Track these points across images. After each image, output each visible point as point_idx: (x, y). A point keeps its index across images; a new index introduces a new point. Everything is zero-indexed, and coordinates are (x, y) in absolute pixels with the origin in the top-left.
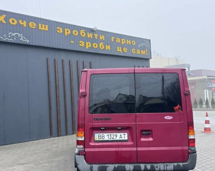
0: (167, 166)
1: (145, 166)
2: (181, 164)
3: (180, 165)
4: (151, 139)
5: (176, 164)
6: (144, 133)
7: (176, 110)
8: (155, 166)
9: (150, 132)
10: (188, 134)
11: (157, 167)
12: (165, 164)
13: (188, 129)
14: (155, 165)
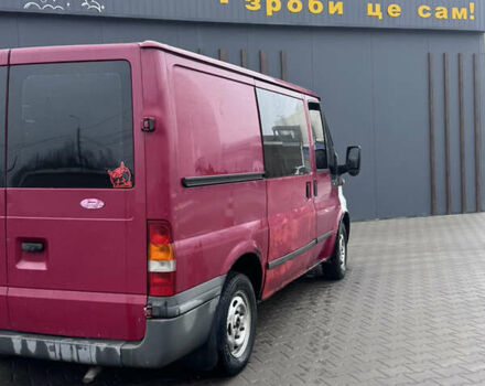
0: (78, 347)
1: (24, 344)
2: (117, 348)
3: (114, 350)
4: (42, 267)
5: (103, 346)
6: (25, 246)
7: (115, 180)
8: (48, 345)
9: (40, 246)
10: (148, 258)
11: (53, 349)
12: (76, 342)
13: (148, 242)
14: (49, 342)
